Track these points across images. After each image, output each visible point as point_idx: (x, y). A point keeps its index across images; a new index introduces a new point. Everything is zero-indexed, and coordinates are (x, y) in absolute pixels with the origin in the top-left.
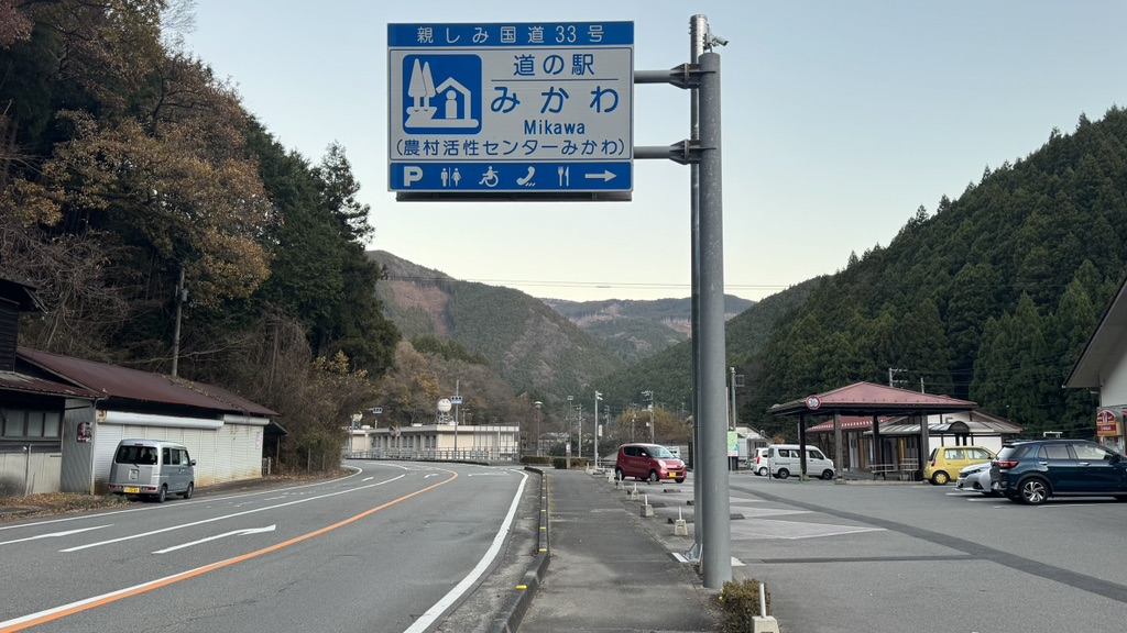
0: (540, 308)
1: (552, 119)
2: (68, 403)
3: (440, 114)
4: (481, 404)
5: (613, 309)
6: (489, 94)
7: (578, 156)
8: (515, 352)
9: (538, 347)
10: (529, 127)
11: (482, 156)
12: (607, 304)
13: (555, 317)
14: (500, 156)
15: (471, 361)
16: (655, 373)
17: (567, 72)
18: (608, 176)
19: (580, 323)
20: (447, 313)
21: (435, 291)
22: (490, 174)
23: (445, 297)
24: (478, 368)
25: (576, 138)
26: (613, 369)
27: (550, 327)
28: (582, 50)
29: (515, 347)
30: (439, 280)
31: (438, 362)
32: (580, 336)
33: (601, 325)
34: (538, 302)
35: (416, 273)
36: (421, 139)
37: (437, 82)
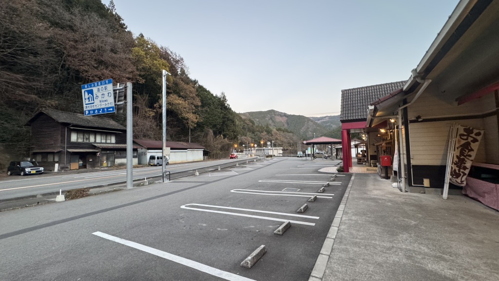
0: (308, 119)
1: (103, 99)
2: (138, 149)
3: (89, 101)
4: (291, 142)
5: (327, 118)
6: (95, 96)
7: (107, 106)
8: (303, 129)
9: (308, 128)
10: (100, 102)
11: (95, 108)
12: (325, 117)
13: (312, 121)
14: (97, 108)
15: (290, 133)
16: (336, 133)
17: (104, 90)
18: (111, 109)
19: (319, 122)
20: (287, 122)
21: (284, 117)
22: (96, 111)
23: (287, 118)
24: (291, 134)
25: (107, 103)
26: (326, 132)
27: (311, 123)
28: (105, 86)
29: (303, 128)
30: (285, 115)
31: (282, 133)
32: (318, 125)
33: (324, 122)
34: (308, 118)
35: (280, 114)
36: (87, 105)
37: (88, 95)
